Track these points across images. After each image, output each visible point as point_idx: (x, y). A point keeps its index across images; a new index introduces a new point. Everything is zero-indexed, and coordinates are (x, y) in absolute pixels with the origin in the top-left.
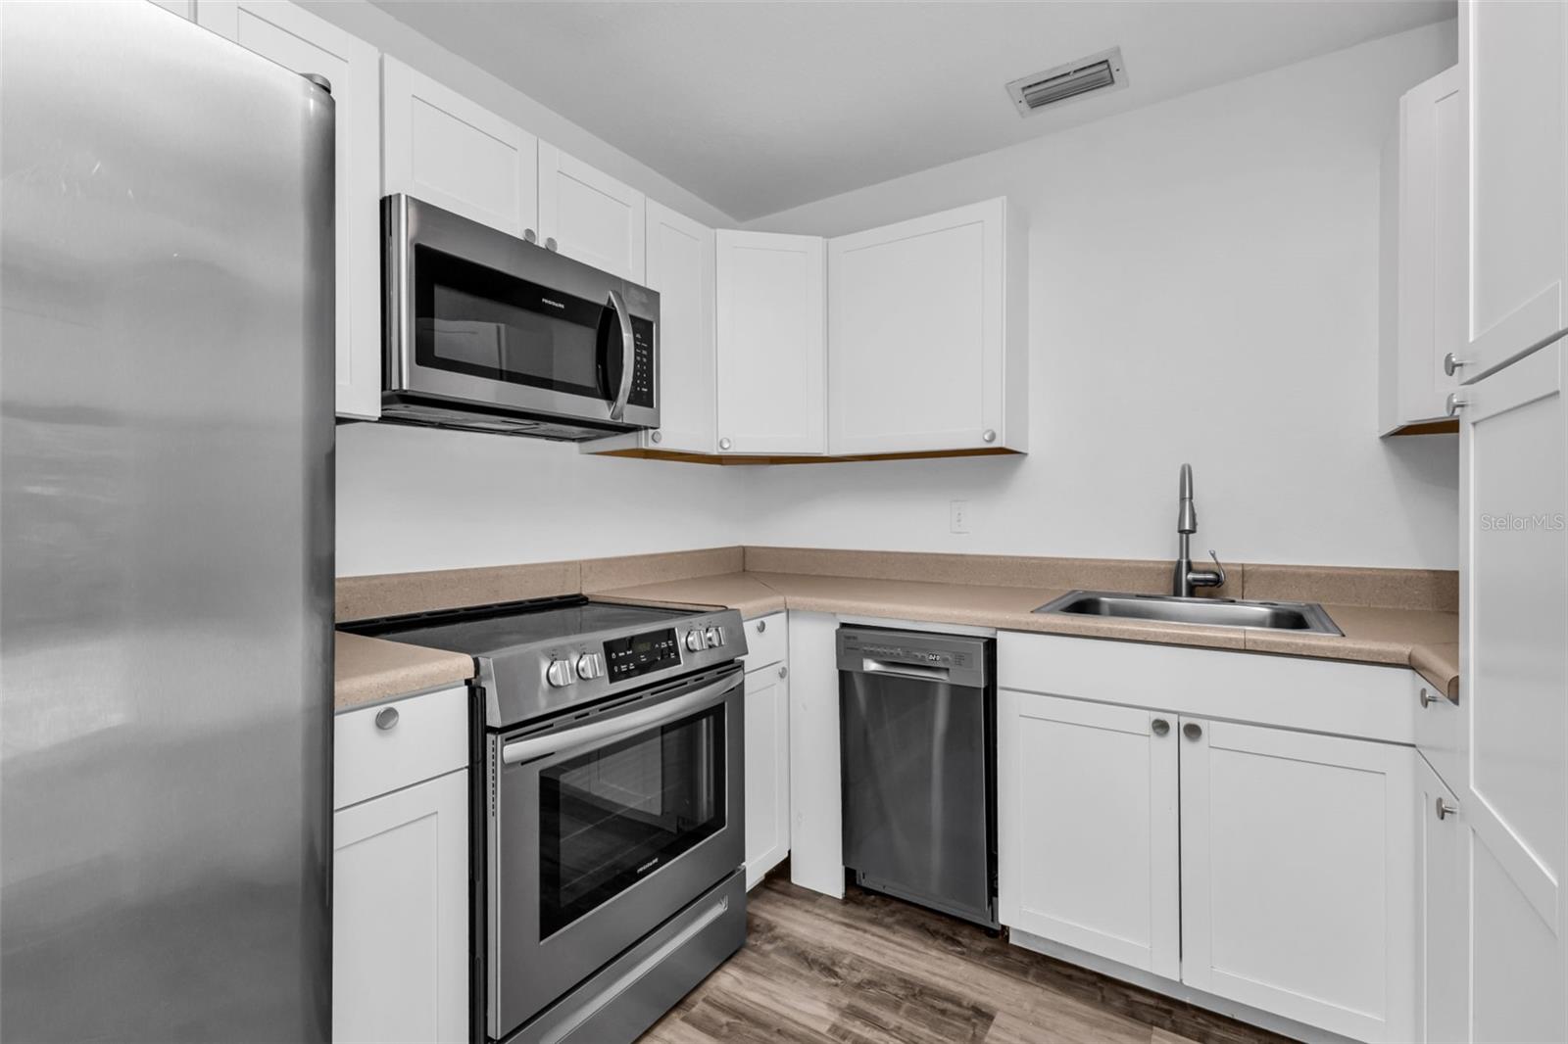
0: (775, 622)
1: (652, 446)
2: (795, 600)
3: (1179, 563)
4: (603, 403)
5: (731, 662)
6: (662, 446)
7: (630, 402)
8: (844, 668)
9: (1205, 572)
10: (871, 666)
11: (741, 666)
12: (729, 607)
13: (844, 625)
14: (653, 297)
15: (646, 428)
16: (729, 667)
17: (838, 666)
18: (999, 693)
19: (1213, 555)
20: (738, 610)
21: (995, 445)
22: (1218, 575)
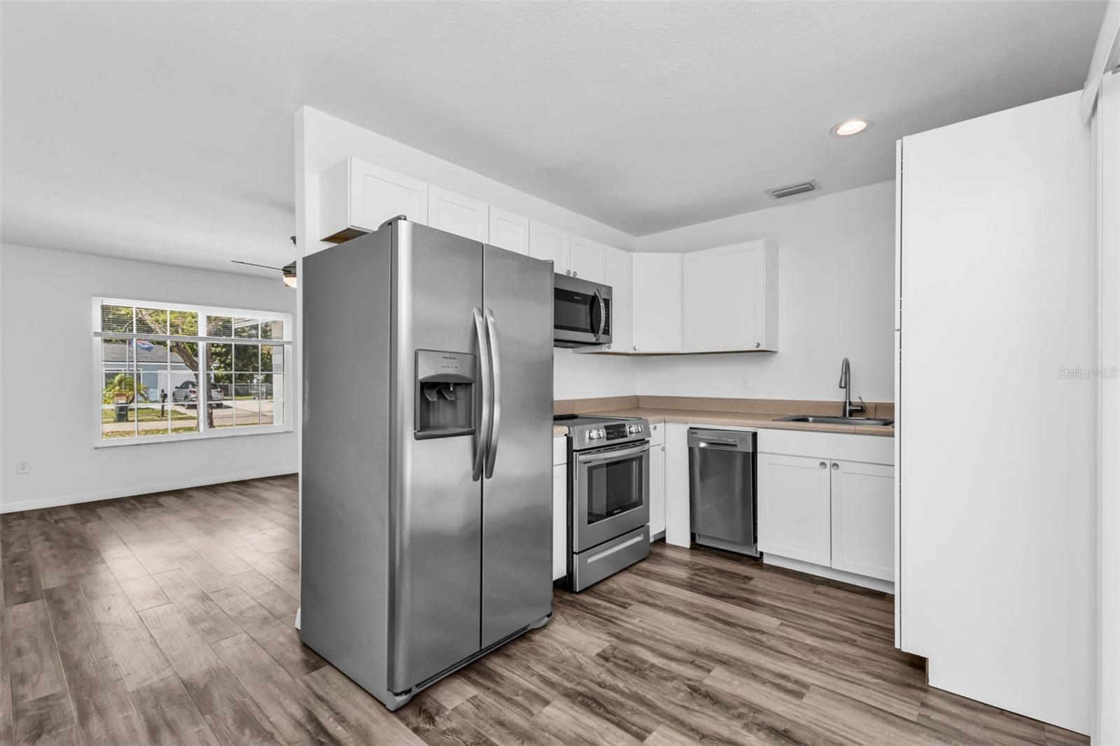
0: (660, 426)
1: (607, 350)
2: (668, 417)
3: (846, 402)
4: (592, 335)
5: (644, 440)
6: (611, 350)
7: (603, 334)
8: (691, 446)
9: (857, 406)
10: (703, 445)
11: (648, 442)
12: (643, 418)
13: (691, 428)
14: (610, 289)
15: (605, 344)
16: (643, 442)
17: (688, 445)
18: (759, 455)
19: (860, 398)
20: (647, 420)
21: (760, 349)
22: (862, 407)
